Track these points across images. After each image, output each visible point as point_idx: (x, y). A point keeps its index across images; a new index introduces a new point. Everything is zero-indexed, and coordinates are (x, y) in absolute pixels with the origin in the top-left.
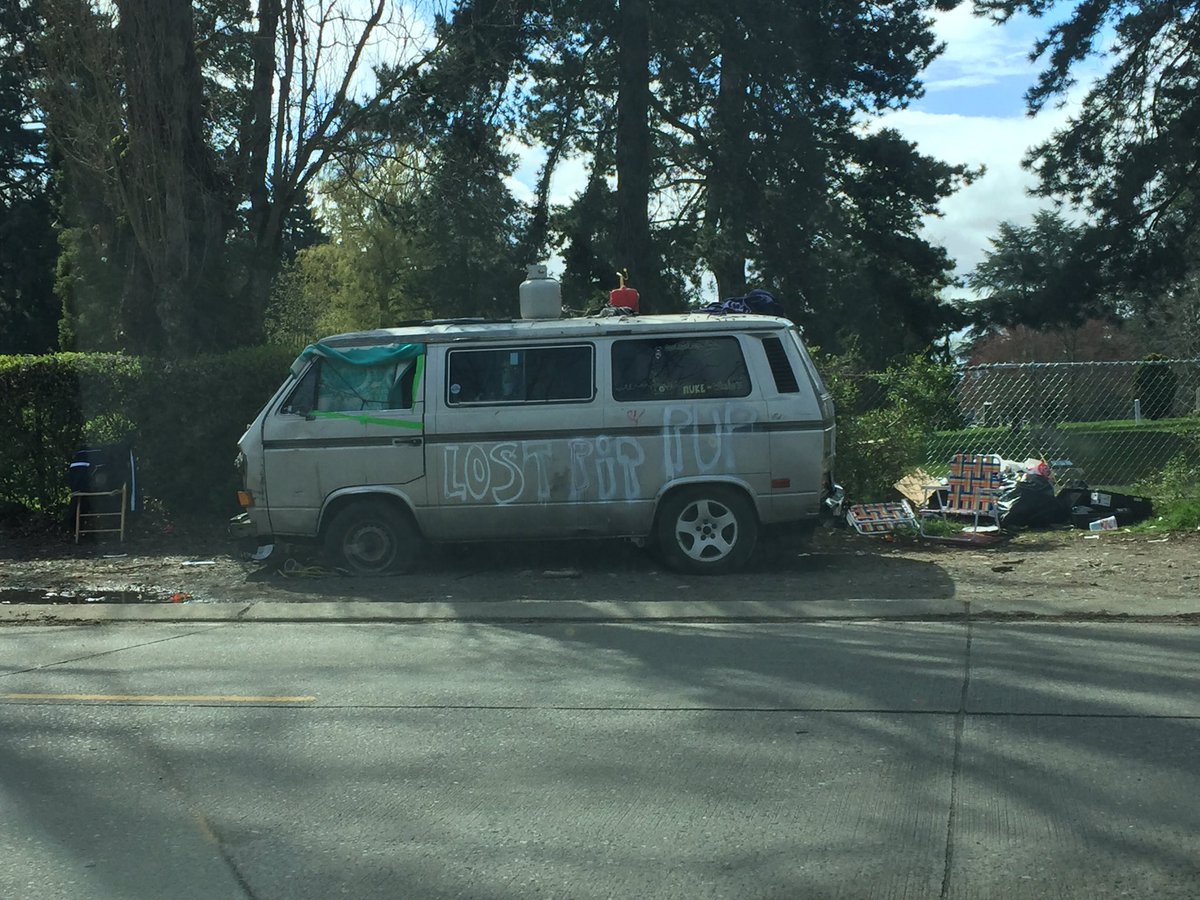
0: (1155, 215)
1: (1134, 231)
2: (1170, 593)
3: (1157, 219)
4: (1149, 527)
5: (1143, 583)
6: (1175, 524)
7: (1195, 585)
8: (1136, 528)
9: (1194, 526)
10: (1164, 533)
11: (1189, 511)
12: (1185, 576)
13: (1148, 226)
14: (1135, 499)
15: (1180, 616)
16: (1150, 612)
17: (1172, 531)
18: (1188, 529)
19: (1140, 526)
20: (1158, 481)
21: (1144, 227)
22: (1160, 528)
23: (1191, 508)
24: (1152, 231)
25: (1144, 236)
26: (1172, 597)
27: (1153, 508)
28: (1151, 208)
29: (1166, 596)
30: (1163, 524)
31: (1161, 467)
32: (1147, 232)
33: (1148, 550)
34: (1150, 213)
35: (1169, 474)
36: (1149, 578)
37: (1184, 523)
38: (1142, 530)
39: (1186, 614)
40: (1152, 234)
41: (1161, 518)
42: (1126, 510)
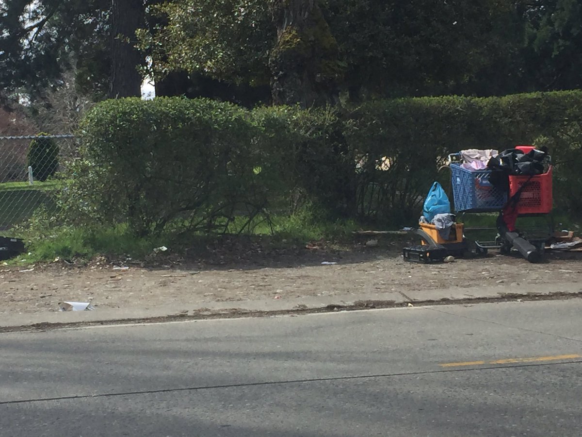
0: (35, 30)
1: (21, 41)
2: (28, 309)
3: (37, 33)
4: (20, 260)
5: (11, 303)
6: (39, 257)
7: (48, 302)
8: (11, 262)
9: (52, 258)
10: (31, 264)
11: (50, 247)
12: (42, 295)
13: (30, 38)
14: (12, 240)
15: (33, 325)
16: (11, 324)
17: (37, 263)
18: (49, 261)
19: (15, 260)
20: (28, 227)
21: (27, 38)
22: (29, 261)
23: (51, 245)
24: (34, 41)
25: (28, 45)
26: (30, 312)
27: (25, 247)
28: (32, 24)
29: (26, 312)
30: (31, 257)
31: (30, 216)
32: (30, 42)
33: (19, 277)
34: (31, 28)
35: (35, 221)
36: (16, 298)
37: (45, 257)
38: (15, 263)
39: (37, 324)
40: (34, 44)
41: (29, 254)
42: (5, 248)
